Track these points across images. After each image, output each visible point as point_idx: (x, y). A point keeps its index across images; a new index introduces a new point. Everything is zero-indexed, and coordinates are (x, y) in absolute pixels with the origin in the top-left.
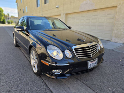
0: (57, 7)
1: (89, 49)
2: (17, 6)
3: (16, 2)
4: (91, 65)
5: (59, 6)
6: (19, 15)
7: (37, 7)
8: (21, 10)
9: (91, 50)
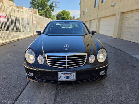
0: (112, 6)
1: (65, 59)
2: (80, 8)
3: (80, 4)
4: (63, 77)
5: (115, 4)
6: (80, 18)
7: (95, 7)
8: (82, 12)
9: (67, 61)
